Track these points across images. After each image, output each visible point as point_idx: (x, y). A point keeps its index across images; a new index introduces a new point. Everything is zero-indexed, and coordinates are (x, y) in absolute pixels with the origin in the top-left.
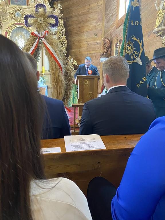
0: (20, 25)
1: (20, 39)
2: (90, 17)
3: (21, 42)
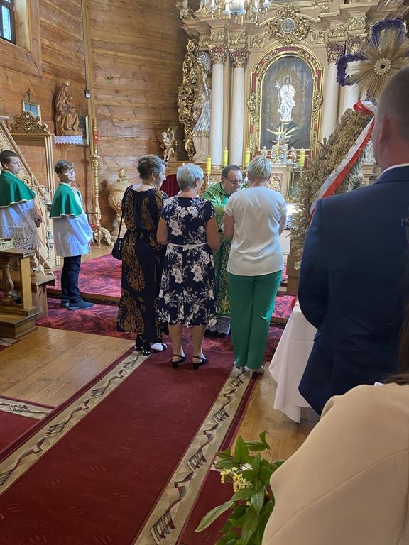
0: (288, 52)
1: (285, 87)
3: (287, 95)
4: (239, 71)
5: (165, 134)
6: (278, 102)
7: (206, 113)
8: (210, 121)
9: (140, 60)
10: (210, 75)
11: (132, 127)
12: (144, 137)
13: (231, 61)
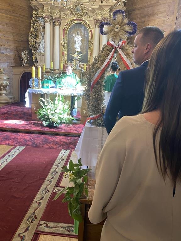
0: (78, 21)
1: (77, 36)
2: (157, 10)
3: (78, 39)
4: (57, 27)
5: (23, 53)
6: (74, 42)
7: (42, 45)
8: (44, 49)
9: (10, 18)
10: (44, 28)
11: (6, 49)
12: (12, 54)
13: (54, 23)
